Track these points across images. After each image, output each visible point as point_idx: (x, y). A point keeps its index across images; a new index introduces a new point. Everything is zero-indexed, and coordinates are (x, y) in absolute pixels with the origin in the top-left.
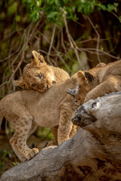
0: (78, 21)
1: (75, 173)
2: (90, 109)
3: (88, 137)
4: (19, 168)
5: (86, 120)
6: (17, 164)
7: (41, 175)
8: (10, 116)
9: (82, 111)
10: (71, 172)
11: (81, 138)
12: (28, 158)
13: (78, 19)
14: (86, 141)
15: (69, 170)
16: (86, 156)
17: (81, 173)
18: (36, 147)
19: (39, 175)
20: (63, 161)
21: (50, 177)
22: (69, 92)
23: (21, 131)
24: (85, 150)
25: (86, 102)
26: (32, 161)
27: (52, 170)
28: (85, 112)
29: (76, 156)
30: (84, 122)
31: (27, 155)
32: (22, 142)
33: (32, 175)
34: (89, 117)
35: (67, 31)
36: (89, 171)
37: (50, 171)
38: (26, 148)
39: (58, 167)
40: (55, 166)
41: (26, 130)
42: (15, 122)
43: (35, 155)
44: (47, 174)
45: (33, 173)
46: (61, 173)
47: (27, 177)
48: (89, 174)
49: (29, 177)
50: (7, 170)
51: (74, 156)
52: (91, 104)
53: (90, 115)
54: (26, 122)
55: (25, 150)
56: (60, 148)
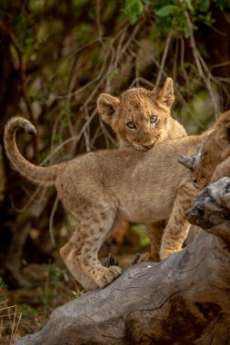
0: (213, 24)
1: (189, 316)
2: (221, 195)
3: (216, 248)
4: (84, 301)
5: (213, 216)
6: (80, 295)
7: (125, 317)
8: (73, 199)
9: (207, 199)
10: (181, 313)
11: (204, 249)
12: (101, 285)
13: (214, 21)
14: (213, 256)
15: (178, 309)
16: (212, 285)
17: (201, 316)
18: (117, 265)
19: (121, 317)
20: (167, 292)
21: (141, 321)
22: (183, 160)
23: (92, 232)
24: (209, 272)
25: (214, 181)
26: (108, 290)
27: (146, 308)
28: (213, 201)
29: (193, 284)
30: (210, 219)
31: (98, 279)
32: (91, 253)
33: (108, 317)
34: (220, 210)
35: (193, 44)
36: (216, 313)
37: (142, 311)
38: (98, 265)
39: (157, 304)
40: (151, 301)
41: (101, 230)
42: (80, 213)
43: (114, 279)
44: (137, 315)
45: (110, 313)
46: (162, 314)
47: (97, 319)
48: (216, 319)
49: (103, 319)
50: (61, 304)
51: (189, 284)
52: (225, 185)
53: (221, 206)
54: (103, 214)
55: (95, 270)
56: (162, 267)
